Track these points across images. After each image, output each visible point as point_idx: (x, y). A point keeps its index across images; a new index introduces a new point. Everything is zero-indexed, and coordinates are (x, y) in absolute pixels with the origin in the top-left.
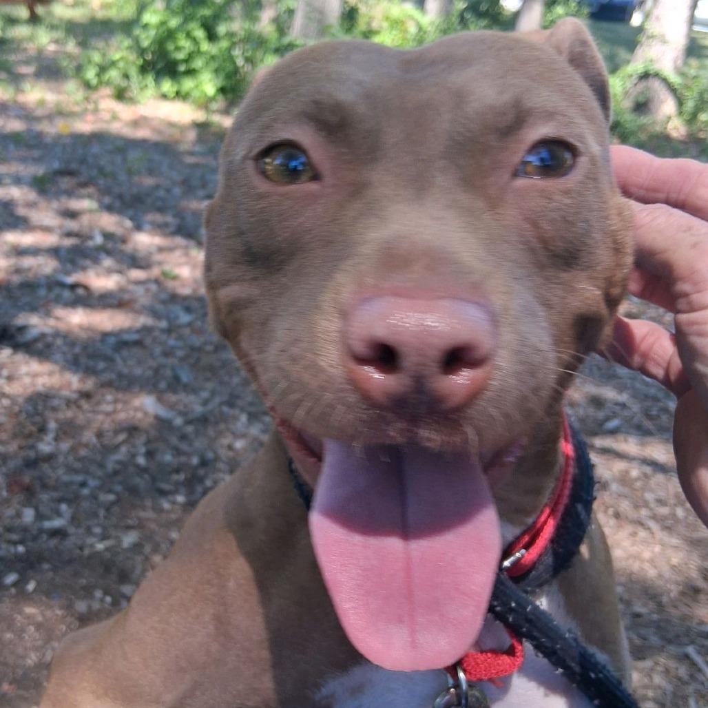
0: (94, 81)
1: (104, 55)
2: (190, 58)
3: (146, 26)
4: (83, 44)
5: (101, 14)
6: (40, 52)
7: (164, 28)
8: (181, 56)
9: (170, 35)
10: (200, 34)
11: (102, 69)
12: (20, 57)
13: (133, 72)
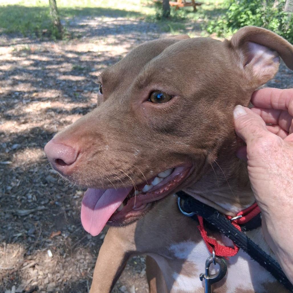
0: (211, 31)
1: (216, 22)
2: (246, 20)
3: (231, 11)
4: (210, 18)
5: (218, 7)
6: (195, 21)
7: (237, 11)
8: (242, 20)
9: (239, 13)
10: (249, 12)
11: (214, 26)
12: (189, 24)
13: (225, 26)
